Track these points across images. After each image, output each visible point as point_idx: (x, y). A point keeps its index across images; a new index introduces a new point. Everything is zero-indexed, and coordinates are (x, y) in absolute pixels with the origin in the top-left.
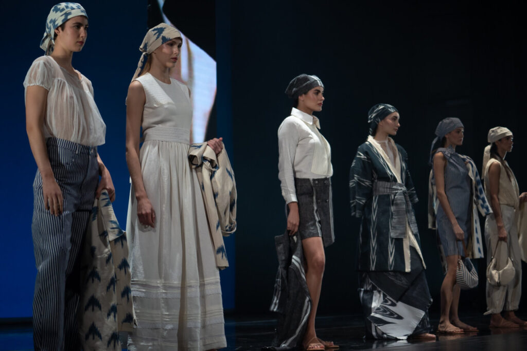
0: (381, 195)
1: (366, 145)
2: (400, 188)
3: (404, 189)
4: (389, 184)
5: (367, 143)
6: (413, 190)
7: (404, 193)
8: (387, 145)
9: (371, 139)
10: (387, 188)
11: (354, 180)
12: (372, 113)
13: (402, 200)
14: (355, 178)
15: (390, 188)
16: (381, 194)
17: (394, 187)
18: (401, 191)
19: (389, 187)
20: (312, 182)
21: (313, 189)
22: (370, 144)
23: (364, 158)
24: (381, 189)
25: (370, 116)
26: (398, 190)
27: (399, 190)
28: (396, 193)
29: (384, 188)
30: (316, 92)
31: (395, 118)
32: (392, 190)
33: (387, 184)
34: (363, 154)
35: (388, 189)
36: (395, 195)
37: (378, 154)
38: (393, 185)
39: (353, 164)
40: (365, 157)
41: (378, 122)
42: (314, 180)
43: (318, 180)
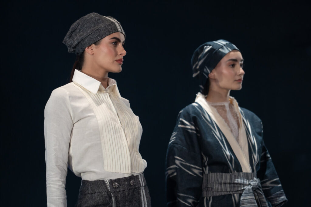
0: (216, 197)
1: (194, 107)
2: (247, 182)
3: (255, 182)
4: (228, 175)
5: (194, 104)
6: (276, 182)
7: (255, 190)
8: (227, 109)
9: (200, 100)
10: (225, 183)
11: (174, 166)
12: (197, 59)
13: (252, 203)
14: (177, 162)
15: (230, 183)
16: (216, 194)
17: (238, 181)
18: (250, 187)
19: (228, 181)
20: (108, 184)
21: (111, 198)
22: (200, 107)
23: (191, 129)
24: (216, 186)
25: (194, 67)
26: (244, 185)
27: (246, 185)
28: (242, 190)
29: (221, 184)
30: (114, 40)
31: (233, 63)
32: (234, 187)
33: (226, 177)
34: (189, 121)
35: (228, 186)
36: (240, 195)
37: (212, 123)
38: (235, 178)
39: (173, 139)
40: (193, 127)
41: (208, 74)
42: (112, 182)
43: (118, 180)
